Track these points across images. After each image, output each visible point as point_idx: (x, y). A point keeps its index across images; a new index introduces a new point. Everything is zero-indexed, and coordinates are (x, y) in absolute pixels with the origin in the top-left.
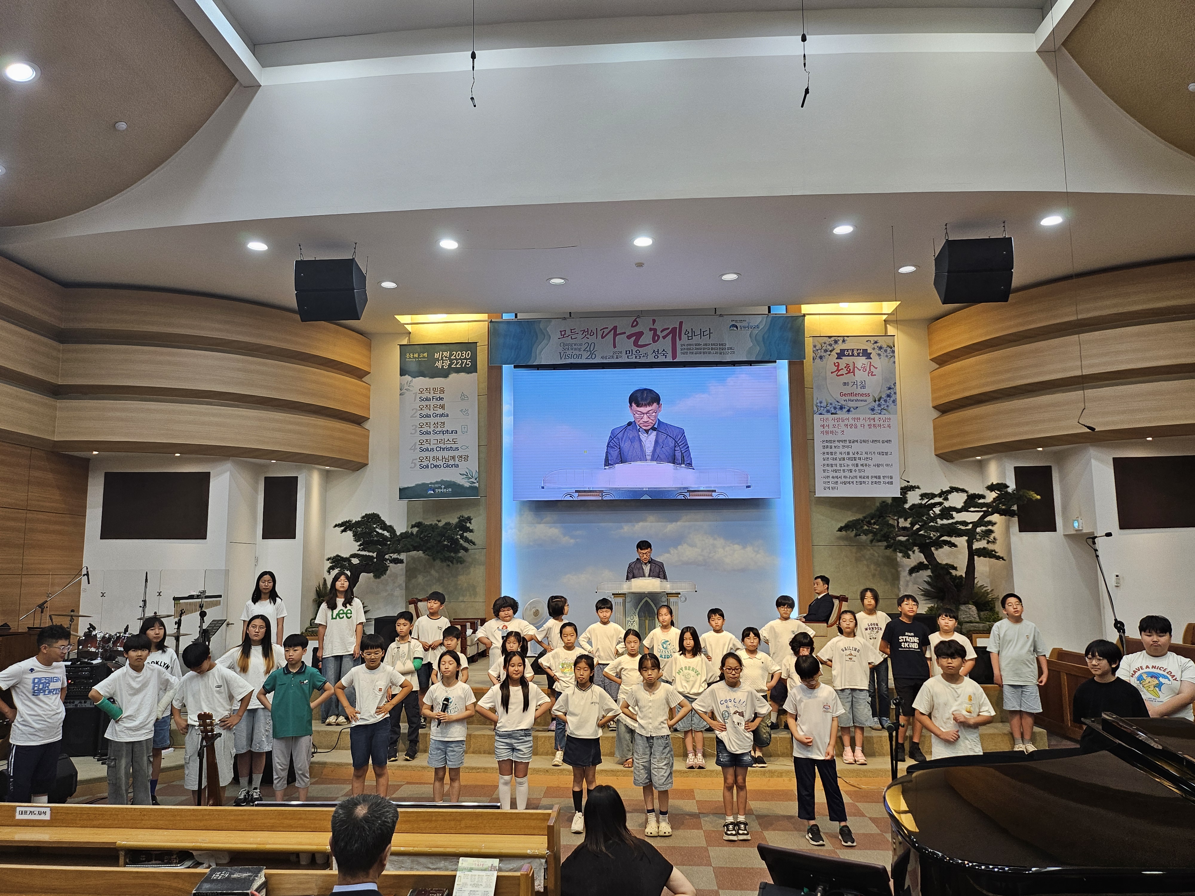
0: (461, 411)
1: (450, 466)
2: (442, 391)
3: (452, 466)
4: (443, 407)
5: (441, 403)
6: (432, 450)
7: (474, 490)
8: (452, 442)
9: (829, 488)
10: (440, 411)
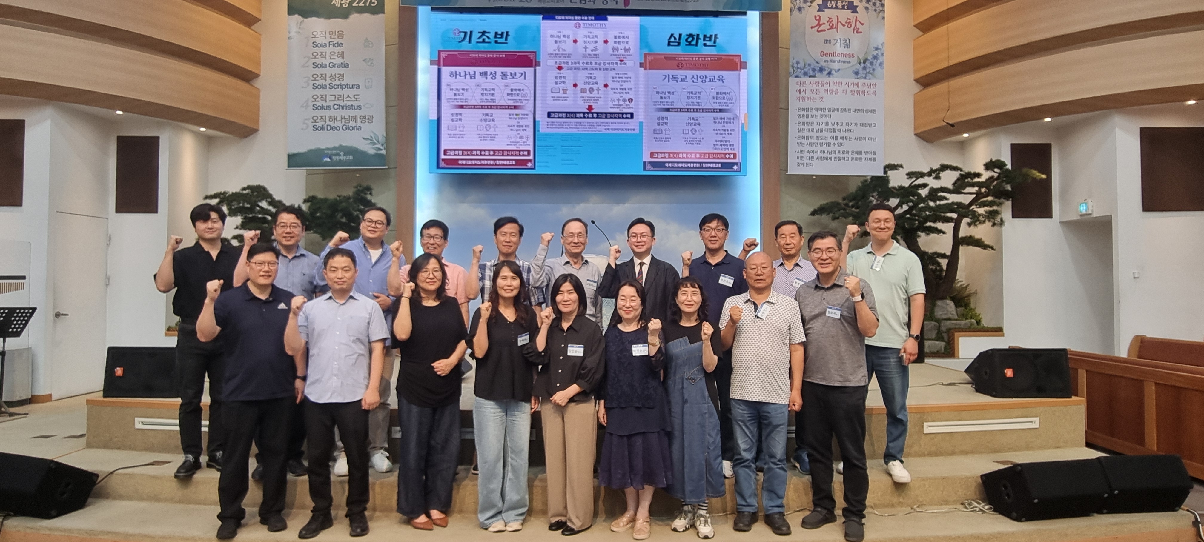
1: (351, 128)
2: (341, 35)
3: (353, 128)
5: (339, 49)
6: (328, 108)
7: (380, 158)
8: (353, 99)
9: (803, 164)
10: (339, 61)
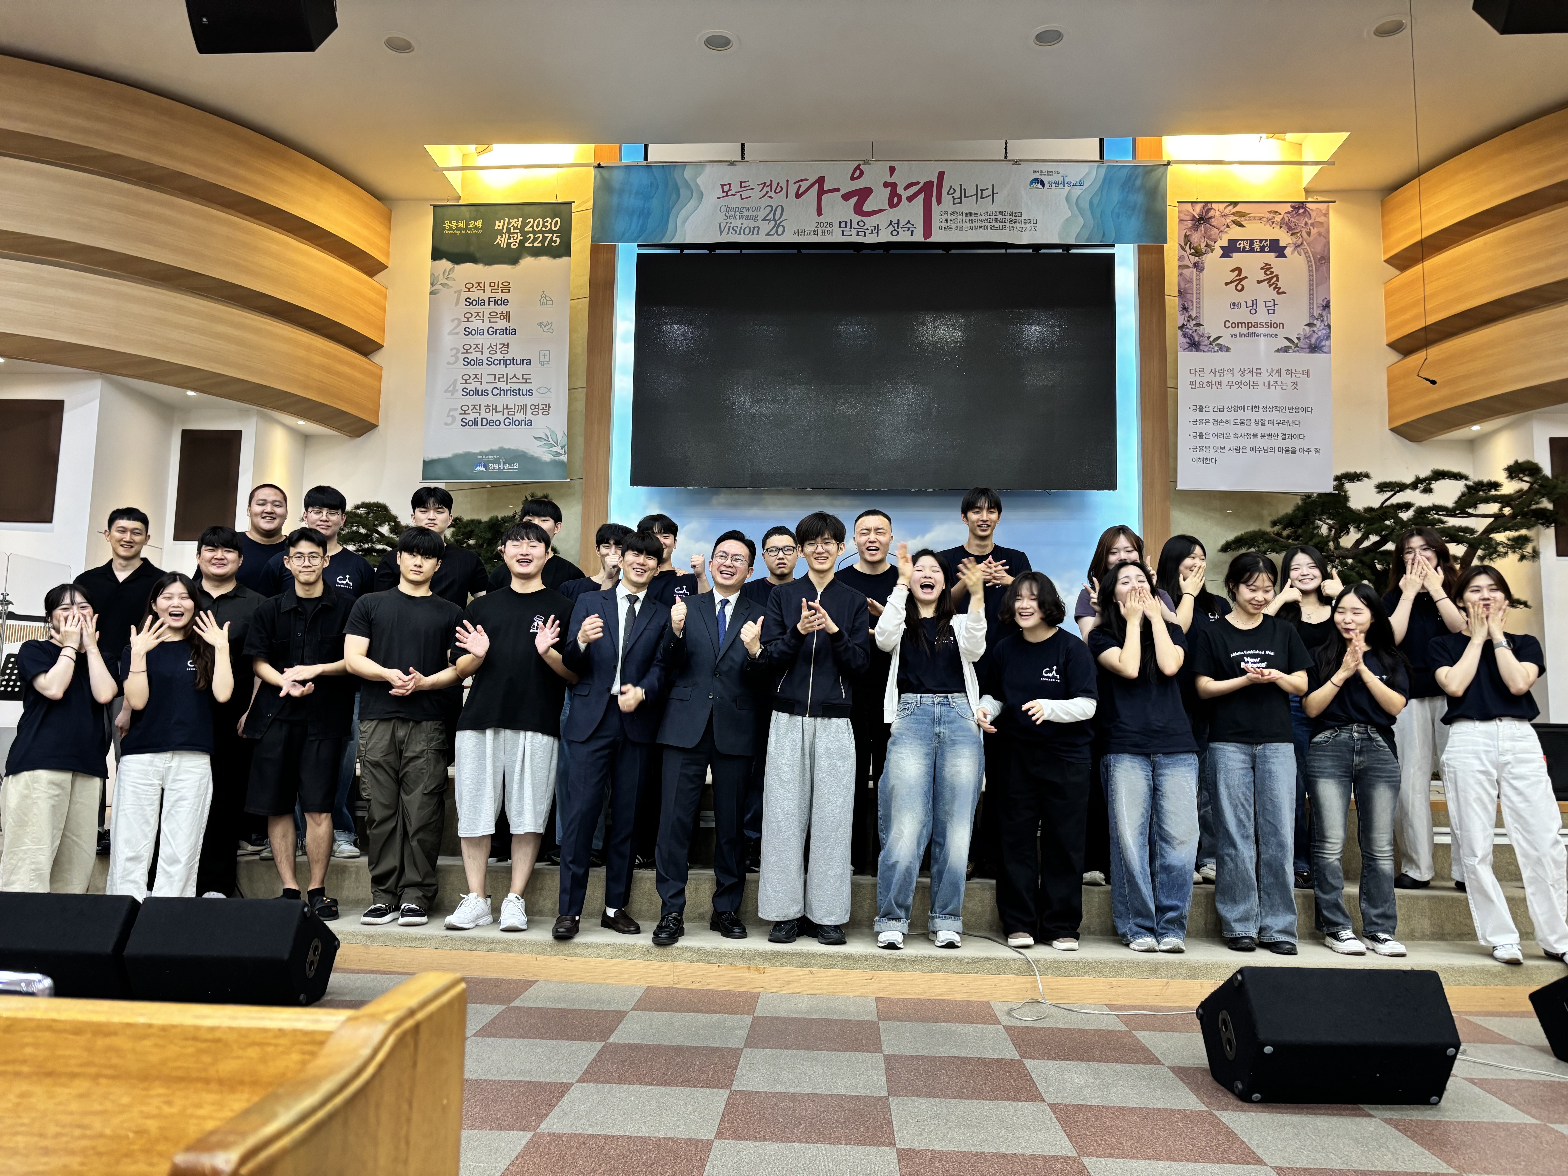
0: (540, 324)
1: (517, 423)
2: (506, 287)
3: (520, 423)
4: (507, 316)
5: (503, 309)
6: (485, 393)
7: (558, 467)
8: (521, 381)
10: (501, 324)
